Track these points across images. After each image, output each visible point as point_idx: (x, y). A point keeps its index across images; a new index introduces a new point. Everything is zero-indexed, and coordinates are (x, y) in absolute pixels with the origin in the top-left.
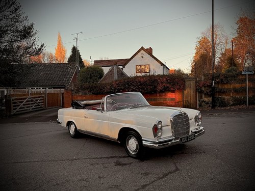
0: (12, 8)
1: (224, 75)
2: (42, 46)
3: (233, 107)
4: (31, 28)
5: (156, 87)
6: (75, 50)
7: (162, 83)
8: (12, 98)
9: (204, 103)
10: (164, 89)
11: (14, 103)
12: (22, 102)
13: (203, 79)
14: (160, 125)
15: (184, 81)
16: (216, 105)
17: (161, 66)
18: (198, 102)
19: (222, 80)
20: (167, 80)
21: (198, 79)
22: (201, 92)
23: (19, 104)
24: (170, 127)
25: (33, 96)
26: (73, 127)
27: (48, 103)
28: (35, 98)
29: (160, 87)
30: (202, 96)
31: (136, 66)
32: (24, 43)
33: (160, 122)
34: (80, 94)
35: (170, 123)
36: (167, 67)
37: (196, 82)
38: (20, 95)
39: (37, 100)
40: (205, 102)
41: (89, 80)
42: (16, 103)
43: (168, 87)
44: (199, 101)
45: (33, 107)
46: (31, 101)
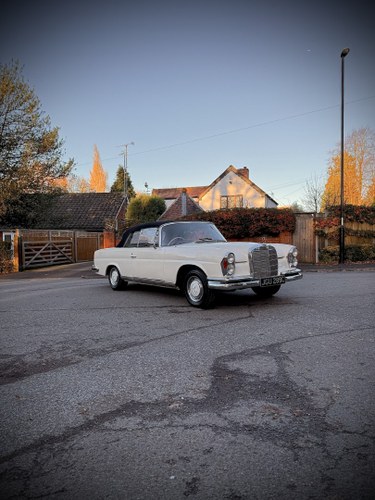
0: (27, 104)
1: (361, 208)
2: (71, 163)
4: (54, 134)
5: (248, 228)
6: (122, 173)
7: (258, 220)
8: (24, 243)
9: (327, 255)
10: (261, 230)
11: (26, 250)
12: (39, 250)
14: (231, 259)
15: (295, 219)
16: (347, 258)
17: (263, 196)
18: (317, 253)
19: (358, 216)
20: (266, 216)
21: (317, 215)
22: (322, 236)
23: (34, 252)
24: (247, 264)
25: (56, 241)
26: (115, 275)
27: (79, 254)
28: (58, 244)
29: (253, 228)
30: (324, 243)
31: (222, 197)
32: (43, 159)
33: (231, 255)
35: (247, 259)
36: (272, 200)
37: (314, 220)
38: (36, 239)
39: (62, 248)
40: (328, 252)
42: (29, 250)
43: (268, 227)
44: (319, 250)
45: (56, 258)
46: (54, 248)
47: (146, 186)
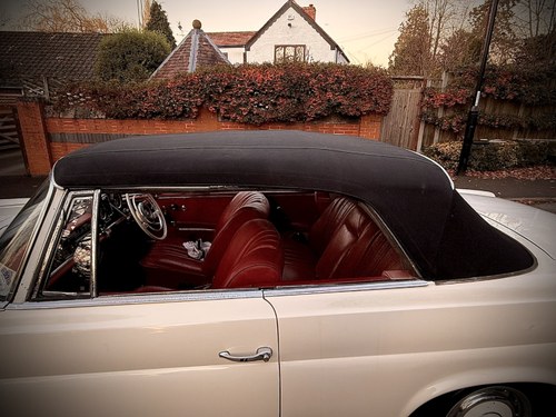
1: (512, 73)
3: (517, 173)
5: (303, 103)
7: (323, 90)
13: (444, 85)
15: (391, 89)
16: (471, 166)
17: (332, 49)
19: (503, 89)
20: (338, 81)
21: (429, 84)
22: (432, 125)
30: (432, 138)
31: (276, 47)
34: (71, 115)
36: (343, 55)
37: (423, 93)
40: (438, 154)
41: (119, 72)
43: (340, 104)
44: (422, 148)
47: (180, 27)
